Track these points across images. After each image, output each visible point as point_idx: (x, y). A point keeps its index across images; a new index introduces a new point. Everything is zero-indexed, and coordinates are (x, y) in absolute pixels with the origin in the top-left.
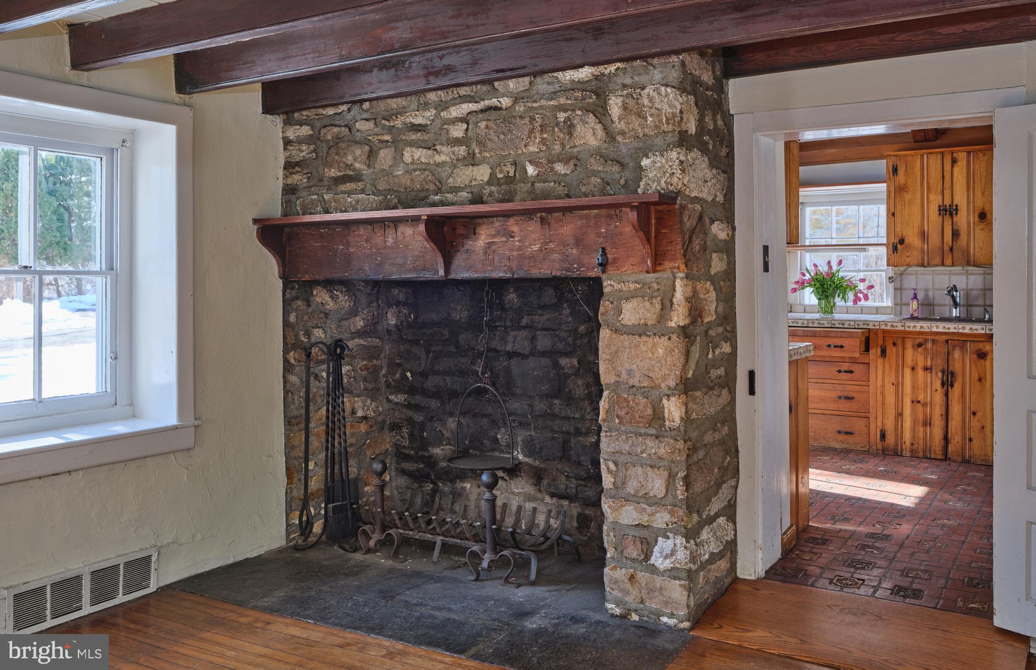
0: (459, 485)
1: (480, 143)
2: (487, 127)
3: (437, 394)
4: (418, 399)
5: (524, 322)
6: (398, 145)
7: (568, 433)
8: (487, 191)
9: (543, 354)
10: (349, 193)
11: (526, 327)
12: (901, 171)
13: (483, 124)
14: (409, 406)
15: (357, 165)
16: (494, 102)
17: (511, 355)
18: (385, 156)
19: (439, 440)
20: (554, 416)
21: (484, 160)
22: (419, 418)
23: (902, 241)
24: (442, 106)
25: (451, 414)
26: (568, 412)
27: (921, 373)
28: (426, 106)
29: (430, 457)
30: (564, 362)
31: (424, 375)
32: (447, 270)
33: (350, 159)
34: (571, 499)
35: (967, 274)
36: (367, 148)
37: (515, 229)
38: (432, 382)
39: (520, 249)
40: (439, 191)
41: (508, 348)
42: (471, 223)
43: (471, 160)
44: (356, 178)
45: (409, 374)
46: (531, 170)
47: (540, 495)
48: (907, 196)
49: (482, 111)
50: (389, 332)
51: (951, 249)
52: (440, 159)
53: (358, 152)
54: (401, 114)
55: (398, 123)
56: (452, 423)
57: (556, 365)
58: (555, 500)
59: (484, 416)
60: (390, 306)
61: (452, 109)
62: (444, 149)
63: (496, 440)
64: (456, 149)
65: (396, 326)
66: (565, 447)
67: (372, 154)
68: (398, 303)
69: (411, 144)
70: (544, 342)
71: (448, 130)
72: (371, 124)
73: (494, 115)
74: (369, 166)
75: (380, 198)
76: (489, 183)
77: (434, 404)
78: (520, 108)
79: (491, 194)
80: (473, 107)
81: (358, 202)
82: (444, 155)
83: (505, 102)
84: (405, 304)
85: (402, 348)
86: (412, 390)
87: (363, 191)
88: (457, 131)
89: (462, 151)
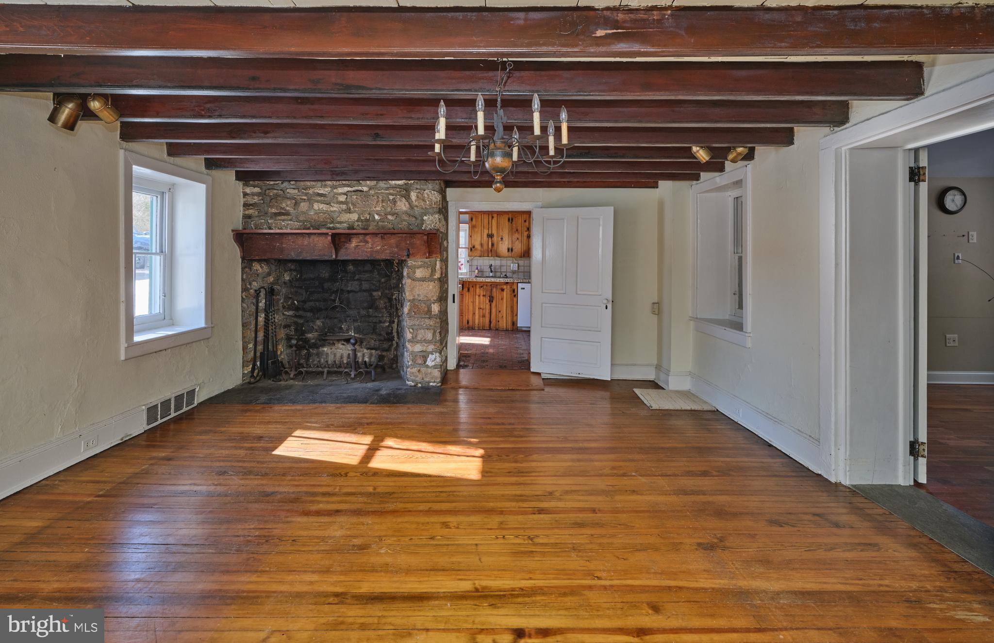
0: (321, 349)
1: (353, 204)
2: (357, 198)
3: (311, 310)
4: (301, 313)
5: (357, 277)
6: (310, 200)
7: (376, 323)
8: (356, 224)
9: (365, 291)
10: (283, 220)
11: (358, 280)
12: (474, 220)
13: (355, 197)
14: (296, 316)
15: (288, 208)
16: (360, 188)
17: (349, 292)
18: (304, 206)
19: (311, 330)
20: (369, 316)
21: (355, 211)
22: (301, 321)
23: (474, 247)
24: (335, 187)
25: (318, 319)
26: (376, 314)
27: (482, 297)
28: (326, 186)
29: (306, 338)
30: (375, 294)
31: (304, 302)
32: (336, 256)
33: (284, 205)
34: (376, 349)
35: (495, 260)
36: (294, 201)
37: (370, 240)
38: (308, 305)
39: (371, 248)
40: (332, 222)
41: (349, 289)
42: (348, 237)
43: (349, 211)
44: (287, 214)
45: (296, 302)
46: (377, 217)
47: (362, 350)
48: (476, 230)
49: (354, 191)
50: (285, 283)
51: (491, 251)
52: (332, 209)
53: (289, 203)
54: (312, 188)
55: (311, 191)
56: (319, 323)
57: (371, 295)
58: (369, 350)
59: (335, 318)
60: (286, 271)
61: (339, 189)
62: (335, 205)
63: (341, 328)
64: (341, 206)
65: (289, 280)
66: (374, 329)
67: (296, 204)
68: (291, 270)
69: (318, 202)
70: (365, 286)
71: (337, 198)
72: (296, 191)
73: (359, 193)
74: (294, 209)
75: (301, 224)
76: (357, 221)
77: (309, 314)
78: (372, 192)
79: (358, 225)
80: (349, 189)
81: (288, 224)
82: (335, 208)
83: (365, 189)
84: (294, 270)
85: (292, 290)
86: (297, 309)
87: (291, 220)
88: (342, 198)
89: (344, 207)
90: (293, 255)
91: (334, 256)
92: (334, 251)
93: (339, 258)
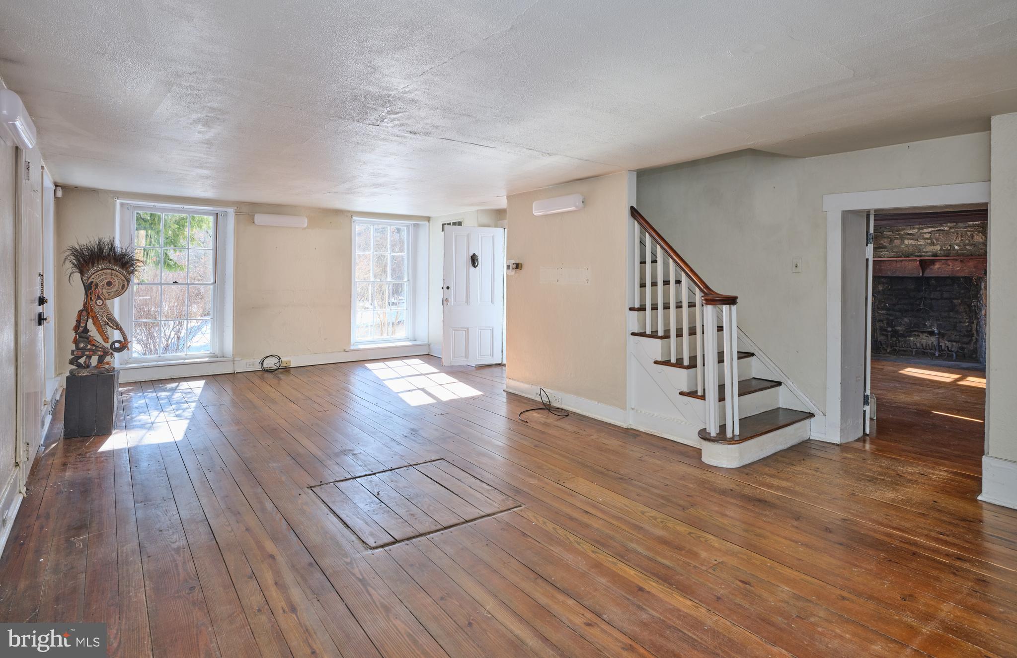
0: (908, 338)
1: (936, 239)
2: (939, 235)
3: (900, 311)
4: (891, 312)
5: (938, 289)
6: (902, 238)
7: (956, 322)
9: (946, 299)
10: (882, 252)
11: (939, 291)
13: (938, 234)
14: (887, 314)
15: (885, 244)
16: (942, 228)
17: (931, 299)
18: (897, 242)
19: (901, 324)
20: (950, 317)
21: (937, 244)
22: (891, 318)
24: (922, 229)
25: (906, 317)
26: (956, 316)
28: (914, 228)
29: (896, 330)
30: (955, 301)
31: (894, 305)
32: (923, 274)
33: (882, 242)
34: (956, 342)
36: (889, 239)
37: (950, 263)
38: (897, 307)
39: (952, 269)
40: (919, 252)
41: (932, 297)
42: (933, 262)
43: (933, 244)
44: (885, 247)
45: (887, 305)
46: (956, 247)
47: (943, 341)
49: (937, 231)
50: (879, 292)
52: (919, 243)
53: (886, 240)
54: (903, 230)
55: (902, 232)
56: (906, 320)
57: (952, 302)
59: (920, 317)
60: (879, 284)
61: (925, 230)
62: (922, 241)
63: (926, 325)
64: (926, 241)
65: (882, 290)
66: (955, 327)
67: (891, 241)
68: (883, 283)
69: (908, 239)
70: (946, 295)
71: (923, 236)
72: (892, 233)
73: (942, 232)
74: (890, 244)
75: (895, 254)
76: (940, 250)
77: (898, 314)
78: (952, 230)
79: (940, 253)
80: (933, 229)
81: (885, 254)
82: (922, 242)
83: (946, 229)
84: (886, 283)
85: (885, 297)
86: (888, 309)
87: (887, 251)
88: (928, 236)
89: (929, 241)
90: (889, 274)
91: (921, 275)
92: (921, 271)
93: (925, 275)
